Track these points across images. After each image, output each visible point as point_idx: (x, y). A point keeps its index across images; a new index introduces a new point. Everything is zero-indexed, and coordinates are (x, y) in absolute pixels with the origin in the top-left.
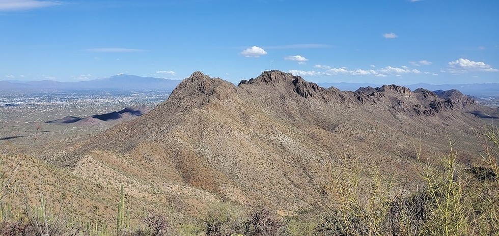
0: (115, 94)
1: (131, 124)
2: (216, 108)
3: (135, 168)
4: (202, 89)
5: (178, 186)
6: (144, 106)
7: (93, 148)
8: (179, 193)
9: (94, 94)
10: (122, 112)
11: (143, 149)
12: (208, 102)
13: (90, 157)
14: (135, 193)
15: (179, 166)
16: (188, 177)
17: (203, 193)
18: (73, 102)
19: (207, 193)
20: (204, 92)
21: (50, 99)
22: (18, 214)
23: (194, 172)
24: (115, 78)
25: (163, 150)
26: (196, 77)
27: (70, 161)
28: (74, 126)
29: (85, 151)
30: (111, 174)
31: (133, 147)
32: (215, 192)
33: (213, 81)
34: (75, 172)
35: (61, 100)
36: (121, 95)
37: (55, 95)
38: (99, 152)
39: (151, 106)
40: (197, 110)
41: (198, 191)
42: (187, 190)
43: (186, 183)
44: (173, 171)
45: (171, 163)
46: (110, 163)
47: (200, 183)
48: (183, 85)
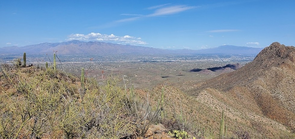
0: (221, 56)
1: (230, 75)
2: (289, 67)
3: (231, 101)
4: (278, 54)
5: (259, 117)
6: (238, 64)
7: (208, 87)
8: (259, 121)
9: (209, 56)
10: (224, 67)
11: (237, 90)
12: (283, 63)
13: (206, 91)
14: (231, 116)
15: (260, 104)
16: (266, 112)
17: (277, 123)
18: (198, 60)
19: (280, 125)
20: (280, 56)
21: (186, 59)
22: (170, 116)
23: (271, 109)
24: (221, 47)
25: (250, 92)
26: (275, 46)
27: (195, 93)
28: (197, 74)
29: (203, 88)
30: (217, 103)
31: (231, 88)
32: (286, 124)
33: (288, 48)
34: (197, 99)
35: (192, 59)
36: (225, 57)
37: (189, 56)
38: (211, 90)
39: (242, 64)
40: (274, 68)
41: (274, 122)
42: (265, 120)
43: (264, 115)
44: (256, 107)
45: (255, 101)
46: (217, 96)
47: (275, 117)
48: (264, 51)
